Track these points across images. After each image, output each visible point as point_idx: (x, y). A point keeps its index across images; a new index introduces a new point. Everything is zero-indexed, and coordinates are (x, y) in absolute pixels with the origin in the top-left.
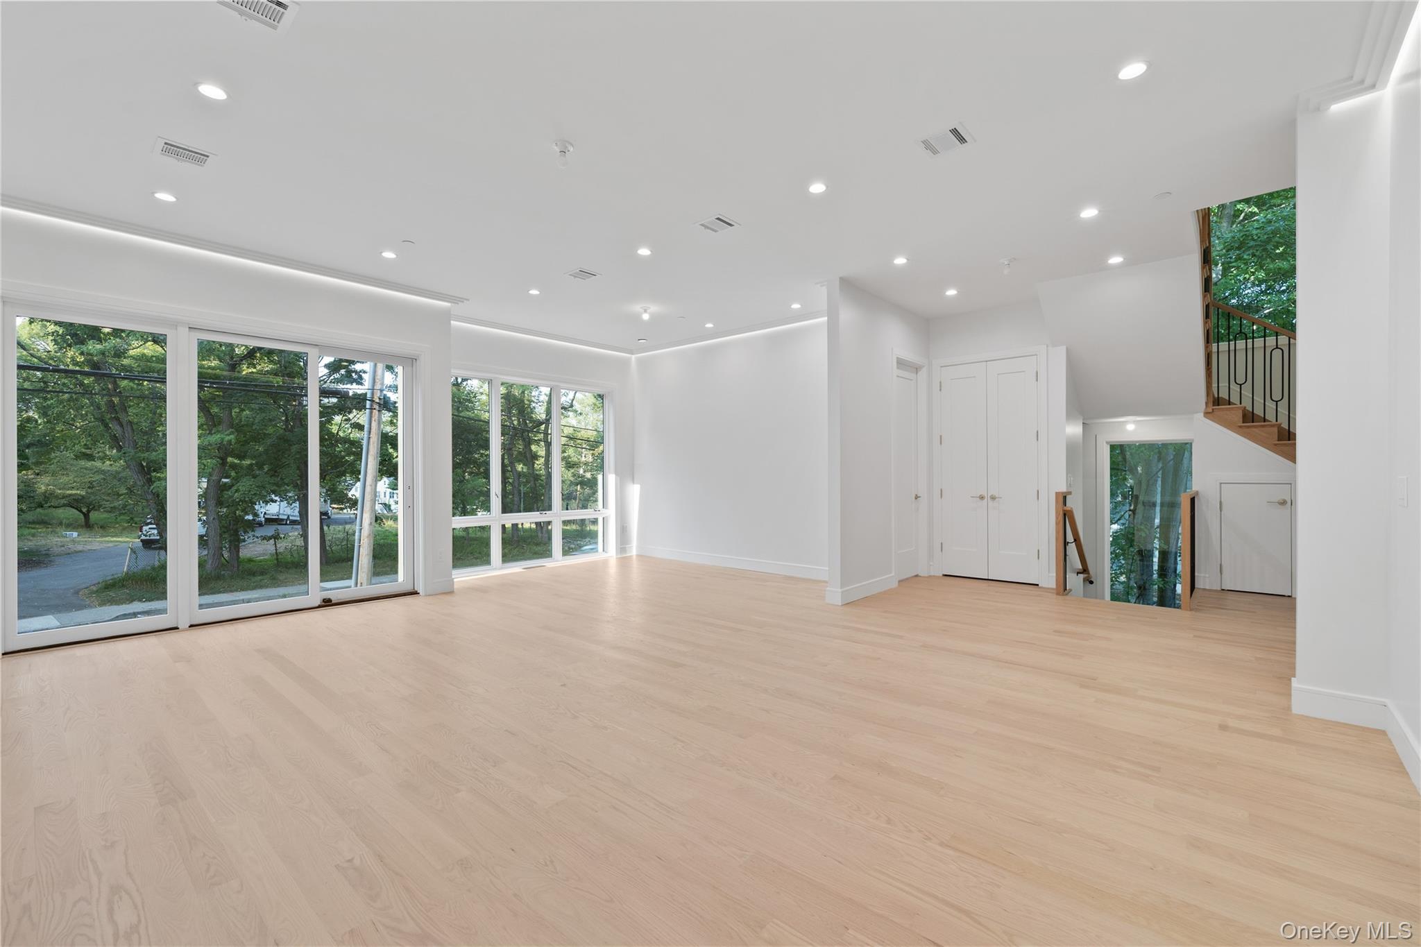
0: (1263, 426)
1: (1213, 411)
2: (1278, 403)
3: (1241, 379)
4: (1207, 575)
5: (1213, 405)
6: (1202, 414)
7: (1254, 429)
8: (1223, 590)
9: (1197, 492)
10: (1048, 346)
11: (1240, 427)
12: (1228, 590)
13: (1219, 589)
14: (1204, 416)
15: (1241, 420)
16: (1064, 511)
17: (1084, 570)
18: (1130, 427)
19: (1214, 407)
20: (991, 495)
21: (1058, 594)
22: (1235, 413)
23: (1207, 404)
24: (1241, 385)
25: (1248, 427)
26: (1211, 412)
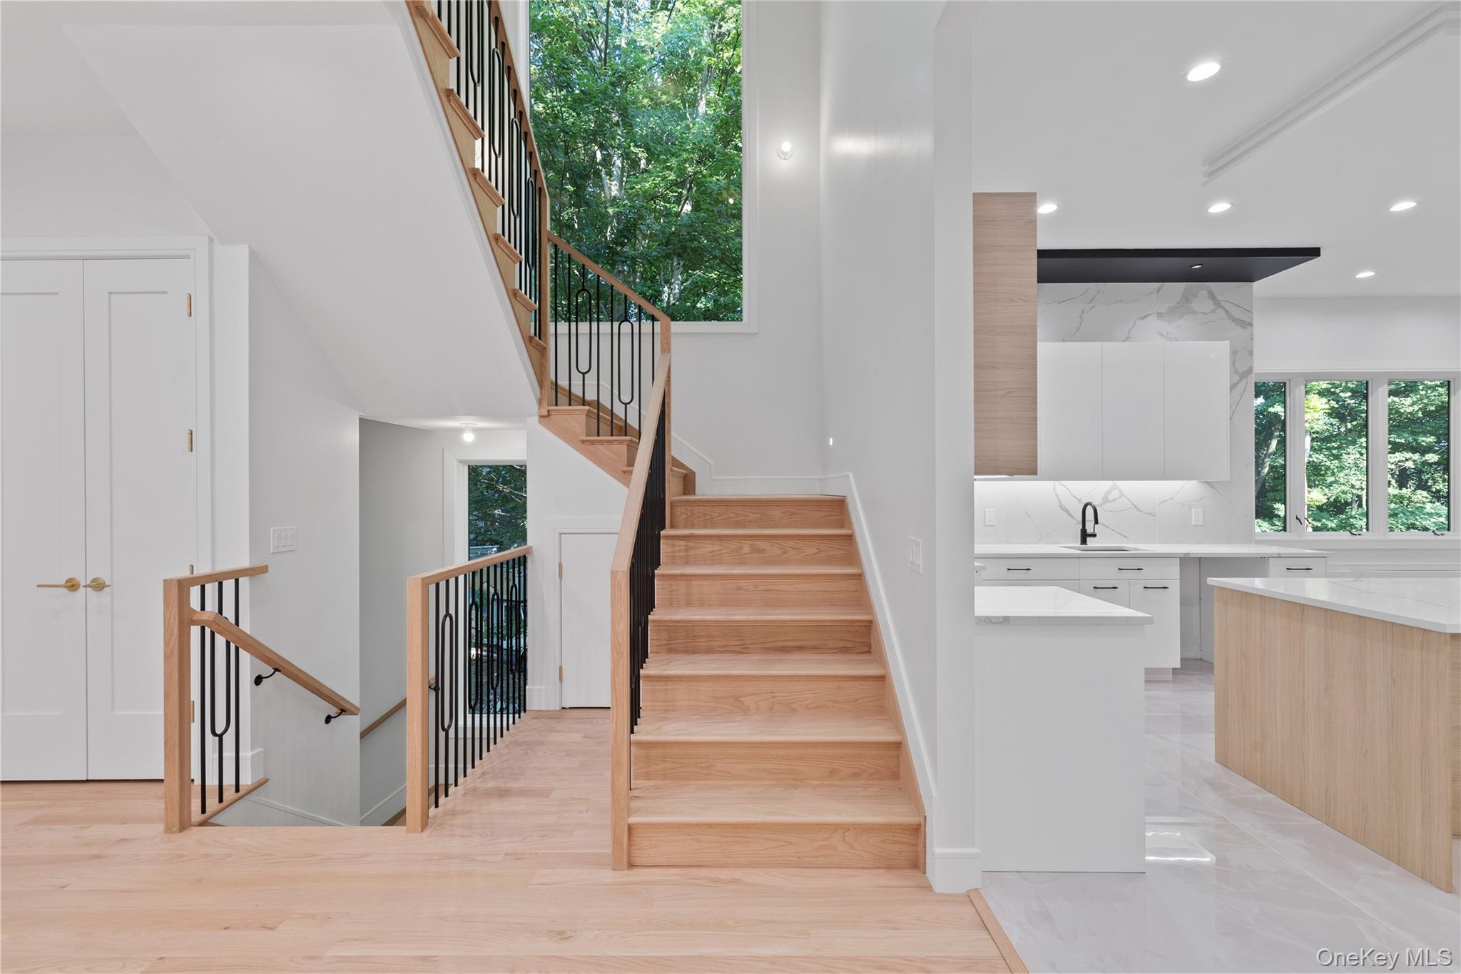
0: (610, 442)
1: (549, 415)
2: (628, 406)
3: (584, 366)
4: (544, 687)
5: (548, 405)
6: (536, 418)
7: (600, 446)
8: (563, 708)
9: (531, 547)
10: (211, 240)
11: (583, 442)
12: (570, 708)
13: (558, 708)
14: (539, 422)
15: (585, 431)
16: (194, 623)
17: (343, 711)
18: (468, 437)
19: (550, 408)
20: (94, 580)
21: (168, 830)
22: (577, 419)
23: (540, 402)
24: (584, 374)
25: (593, 443)
26: (546, 414)
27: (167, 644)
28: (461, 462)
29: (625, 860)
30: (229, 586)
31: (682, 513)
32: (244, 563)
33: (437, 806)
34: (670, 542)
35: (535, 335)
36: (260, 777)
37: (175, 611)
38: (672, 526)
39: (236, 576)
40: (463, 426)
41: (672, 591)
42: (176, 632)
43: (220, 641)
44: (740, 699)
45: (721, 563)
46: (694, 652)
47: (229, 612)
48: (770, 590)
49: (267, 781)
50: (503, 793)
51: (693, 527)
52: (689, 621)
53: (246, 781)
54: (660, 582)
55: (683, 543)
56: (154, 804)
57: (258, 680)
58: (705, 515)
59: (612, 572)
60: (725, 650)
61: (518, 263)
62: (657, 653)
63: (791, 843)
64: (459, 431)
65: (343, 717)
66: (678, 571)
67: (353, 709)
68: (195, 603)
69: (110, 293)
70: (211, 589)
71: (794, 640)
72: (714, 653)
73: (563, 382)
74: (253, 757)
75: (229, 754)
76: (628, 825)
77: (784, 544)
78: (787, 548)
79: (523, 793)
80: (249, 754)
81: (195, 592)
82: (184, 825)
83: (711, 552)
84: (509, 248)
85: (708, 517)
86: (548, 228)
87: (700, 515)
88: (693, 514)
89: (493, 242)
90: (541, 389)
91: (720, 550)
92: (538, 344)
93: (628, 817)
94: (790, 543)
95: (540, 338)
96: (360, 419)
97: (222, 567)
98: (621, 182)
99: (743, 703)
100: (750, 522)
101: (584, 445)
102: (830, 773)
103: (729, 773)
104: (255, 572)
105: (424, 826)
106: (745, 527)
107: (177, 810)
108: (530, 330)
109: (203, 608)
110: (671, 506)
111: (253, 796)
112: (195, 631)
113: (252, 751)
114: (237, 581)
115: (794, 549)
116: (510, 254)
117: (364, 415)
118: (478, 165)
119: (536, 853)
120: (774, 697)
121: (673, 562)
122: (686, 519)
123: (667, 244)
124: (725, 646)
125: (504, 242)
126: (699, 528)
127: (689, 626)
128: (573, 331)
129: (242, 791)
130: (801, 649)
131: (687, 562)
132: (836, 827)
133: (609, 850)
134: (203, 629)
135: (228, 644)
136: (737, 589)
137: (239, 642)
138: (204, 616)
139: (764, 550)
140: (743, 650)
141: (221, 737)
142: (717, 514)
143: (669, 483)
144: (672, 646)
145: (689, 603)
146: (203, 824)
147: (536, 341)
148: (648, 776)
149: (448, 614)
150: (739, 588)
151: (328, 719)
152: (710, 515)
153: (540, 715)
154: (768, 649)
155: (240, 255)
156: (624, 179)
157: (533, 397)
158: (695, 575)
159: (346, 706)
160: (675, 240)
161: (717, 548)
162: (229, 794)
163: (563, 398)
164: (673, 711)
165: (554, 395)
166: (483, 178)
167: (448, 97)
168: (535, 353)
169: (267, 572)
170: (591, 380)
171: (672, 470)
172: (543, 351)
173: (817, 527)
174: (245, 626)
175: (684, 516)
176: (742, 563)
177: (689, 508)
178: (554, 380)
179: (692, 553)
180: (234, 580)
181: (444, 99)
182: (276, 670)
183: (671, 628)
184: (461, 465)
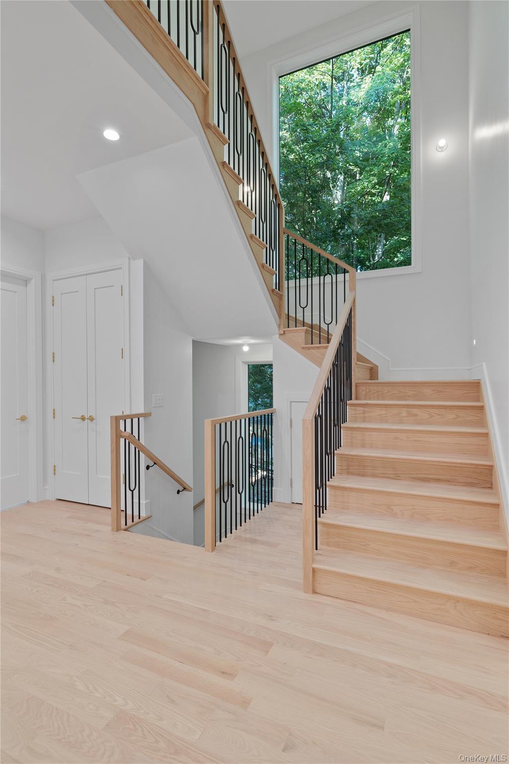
0: (318, 348)
1: (284, 333)
3: (303, 304)
4: (282, 489)
5: (284, 328)
6: (277, 336)
7: (313, 351)
8: (293, 503)
9: (275, 409)
10: (129, 259)
11: (303, 348)
12: (297, 503)
13: (290, 502)
14: (279, 338)
15: (304, 341)
16: (122, 437)
17: (185, 488)
18: (246, 349)
19: (285, 329)
20: (90, 416)
21: (113, 530)
22: (300, 333)
23: (279, 326)
24: (304, 308)
25: (309, 348)
26: (283, 333)
27: (111, 445)
28: (244, 362)
29: (311, 588)
30: (135, 420)
31: (363, 391)
32: (141, 410)
33: (220, 541)
34: (353, 408)
35: (276, 288)
36: (149, 514)
37: (114, 431)
38: (356, 399)
39: (138, 416)
40: (243, 342)
41: (352, 437)
42: (115, 440)
43: (132, 447)
44: (391, 507)
45: (386, 422)
46: (364, 475)
47: (135, 433)
48: (418, 441)
49: (151, 516)
50: (254, 541)
51: (370, 399)
52: (360, 456)
53: (143, 515)
54: (345, 432)
55: (362, 408)
56: (108, 517)
57: (148, 467)
58: (378, 392)
59: (303, 420)
60: (384, 476)
61: (265, 249)
62: (341, 474)
63: (416, 602)
64: (242, 345)
65: (184, 492)
66: (356, 426)
67: (189, 489)
68: (122, 428)
69: (95, 289)
70: (128, 421)
71: (432, 474)
72: (377, 477)
73: (292, 314)
74: (146, 504)
75: (136, 501)
76: (313, 568)
77: (431, 411)
78: (432, 414)
79: (263, 543)
80: (144, 502)
81: (122, 422)
82: (118, 529)
83: (380, 415)
84: (259, 242)
85: (380, 393)
86: (284, 226)
87: (375, 392)
88: (370, 391)
89: (250, 239)
90: (280, 319)
91: (386, 414)
92: (278, 293)
93: (313, 563)
94: (435, 410)
95: (279, 290)
96: (193, 341)
97: (134, 412)
98: (343, 189)
99: (392, 510)
100: (409, 396)
101: (304, 350)
102: (451, 563)
103: (379, 551)
104: (146, 415)
105: (213, 550)
106: (405, 400)
107: (116, 521)
108: (273, 286)
109: (125, 431)
110: (356, 386)
111: (145, 522)
112: (122, 440)
113: (145, 500)
114: (139, 419)
115: (439, 415)
116: (260, 244)
117: (195, 339)
118: (241, 199)
119: (265, 575)
120: (414, 509)
121: (355, 420)
122: (366, 394)
123: (368, 224)
124: (385, 474)
125: (256, 239)
126: (374, 399)
127: (361, 460)
128: (298, 285)
129: (141, 519)
130: (438, 480)
131: (364, 420)
132: (449, 598)
133: (302, 581)
134: (125, 440)
135: (135, 448)
136: (395, 439)
137: (140, 449)
138: (125, 434)
139: (416, 415)
140: (396, 477)
141: (132, 491)
142: (386, 391)
143: (354, 371)
144: (350, 470)
145: (363, 446)
146: (126, 530)
147: (276, 293)
148: (328, 544)
149: (226, 441)
150: (396, 438)
151: (178, 492)
152: (382, 392)
153: (280, 505)
154: (414, 478)
155: (139, 264)
156: (345, 188)
157: (275, 324)
158: (367, 429)
159: (186, 487)
160: (373, 221)
161: (384, 412)
162: (136, 519)
163: (292, 323)
164: (348, 509)
165: (287, 321)
166: (244, 206)
167: (223, 165)
168: (276, 298)
169: (151, 416)
170: (308, 311)
171: (356, 364)
172: (281, 297)
173: (459, 401)
174: (142, 441)
175: (364, 392)
176: (401, 422)
177: (368, 387)
178: (287, 313)
179: (367, 415)
180: (137, 418)
181: (221, 167)
182: (155, 463)
183: (348, 459)
184: (244, 365)
